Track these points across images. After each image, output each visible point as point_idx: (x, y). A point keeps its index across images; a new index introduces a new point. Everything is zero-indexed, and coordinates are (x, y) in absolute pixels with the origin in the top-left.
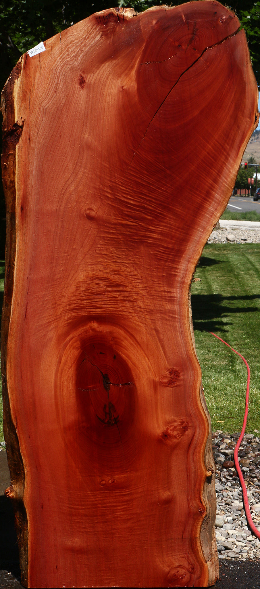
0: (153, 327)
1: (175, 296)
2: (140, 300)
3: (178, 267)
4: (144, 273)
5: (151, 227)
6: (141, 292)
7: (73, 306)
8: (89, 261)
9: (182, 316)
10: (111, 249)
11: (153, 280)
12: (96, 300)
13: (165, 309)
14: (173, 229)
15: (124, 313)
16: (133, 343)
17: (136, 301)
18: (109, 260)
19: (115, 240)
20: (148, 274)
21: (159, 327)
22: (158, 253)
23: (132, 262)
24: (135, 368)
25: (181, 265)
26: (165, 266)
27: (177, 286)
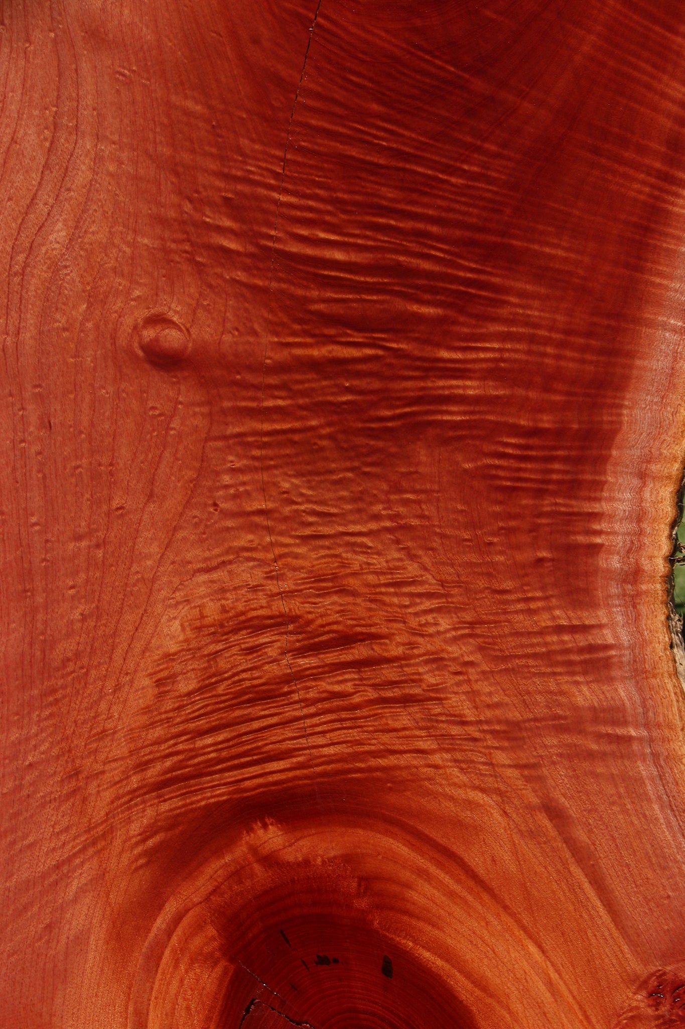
0: (535, 800)
1: (611, 641)
2: (456, 689)
3: (596, 507)
4: (452, 565)
5: (445, 354)
6: (454, 650)
7: (158, 767)
8: (194, 554)
9: (658, 725)
10: (286, 485)
11: (496, 586)
12: (256, 725)
13: (576, 708)
14: (547, 341)
15: (392, 760)
16: (457, 888)
17: (435, 695)
18: (281, 533)
19: (296, 437)
20: (471, 565)
21: (564, 795)
22: (497, 462)
23: (388, 524)
24: (489, 1000)
25: (611, 499)
26: (541, 515)
27: (610, 596)
